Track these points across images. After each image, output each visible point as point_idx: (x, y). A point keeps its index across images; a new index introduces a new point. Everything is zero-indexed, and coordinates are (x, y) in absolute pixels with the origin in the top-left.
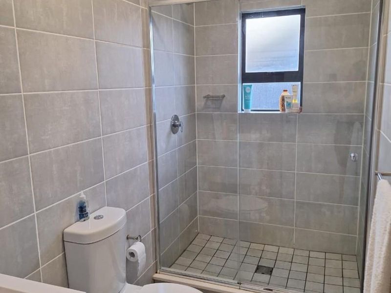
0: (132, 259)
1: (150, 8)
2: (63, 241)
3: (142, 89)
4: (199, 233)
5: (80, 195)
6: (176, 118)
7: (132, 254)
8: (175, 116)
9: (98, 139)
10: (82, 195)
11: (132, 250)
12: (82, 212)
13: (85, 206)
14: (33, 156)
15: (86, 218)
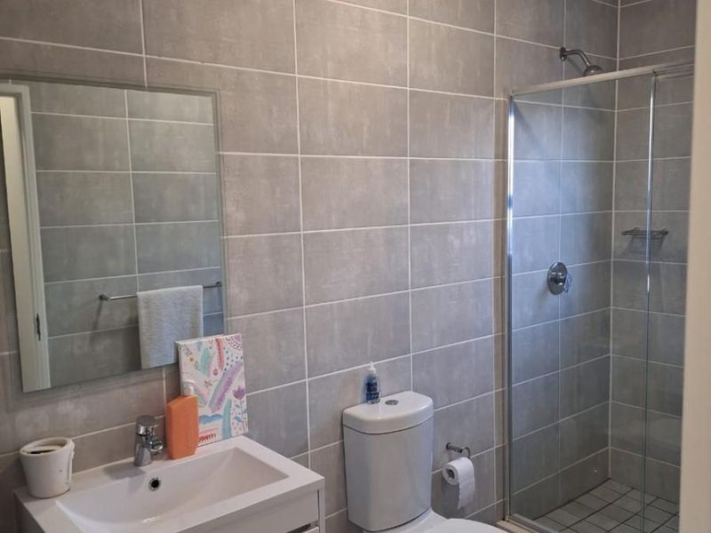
0: (449, 480)
1: (511, 98)
2: (342, 425)
3: (490, 222)
4: (609, 479)
5: (369, 367)
6: (561, 267)
7: (451, 473)
8: (560, 264)
9: (404, 294)
10: (372, 367)
11: (453, 468)
12: (371, 392)
13: (376, 384)
14: (310, 308)
15: (374, 401)
